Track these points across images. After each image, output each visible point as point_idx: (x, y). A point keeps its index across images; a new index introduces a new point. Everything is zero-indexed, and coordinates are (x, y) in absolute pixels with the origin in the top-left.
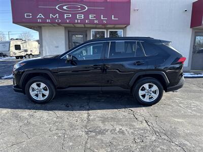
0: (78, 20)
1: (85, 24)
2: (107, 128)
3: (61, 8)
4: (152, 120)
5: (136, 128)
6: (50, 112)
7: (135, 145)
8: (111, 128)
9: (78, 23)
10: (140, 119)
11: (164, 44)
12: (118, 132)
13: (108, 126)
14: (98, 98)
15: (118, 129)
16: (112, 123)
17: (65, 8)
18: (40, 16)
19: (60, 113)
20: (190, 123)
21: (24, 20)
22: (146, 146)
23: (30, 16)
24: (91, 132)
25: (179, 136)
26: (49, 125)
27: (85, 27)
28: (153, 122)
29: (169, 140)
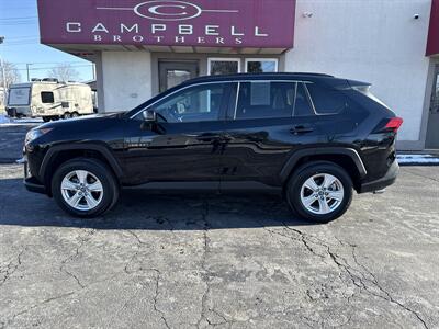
0: (180, 36)
1: (195, 45)
2: (248, 267)
3: (143, 10)
4: (345, 254)
5: (311, 270)
6: (125, 233)
7: (311, 305)
8: (257, 268)
9: (180, 44)
10: (319, 250)
11: (355, 88)
12: (273, 277)
13: (250, 264)
14: (224, 205)
15: (271, 272)
16: (258, 258)
17: (152, 10)
18: (100, 27)
19: (145, 235)
20: (427, 261)
21: (64, 37)
22: (335, 307)
23: (77, 27)
24: (213, 275)
25: (405, 287)
26: (124, 259)
27: (195, 53)
28: (347, 257)
29: (384, 295)
